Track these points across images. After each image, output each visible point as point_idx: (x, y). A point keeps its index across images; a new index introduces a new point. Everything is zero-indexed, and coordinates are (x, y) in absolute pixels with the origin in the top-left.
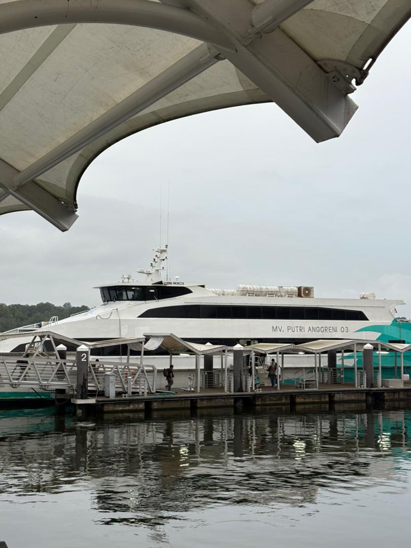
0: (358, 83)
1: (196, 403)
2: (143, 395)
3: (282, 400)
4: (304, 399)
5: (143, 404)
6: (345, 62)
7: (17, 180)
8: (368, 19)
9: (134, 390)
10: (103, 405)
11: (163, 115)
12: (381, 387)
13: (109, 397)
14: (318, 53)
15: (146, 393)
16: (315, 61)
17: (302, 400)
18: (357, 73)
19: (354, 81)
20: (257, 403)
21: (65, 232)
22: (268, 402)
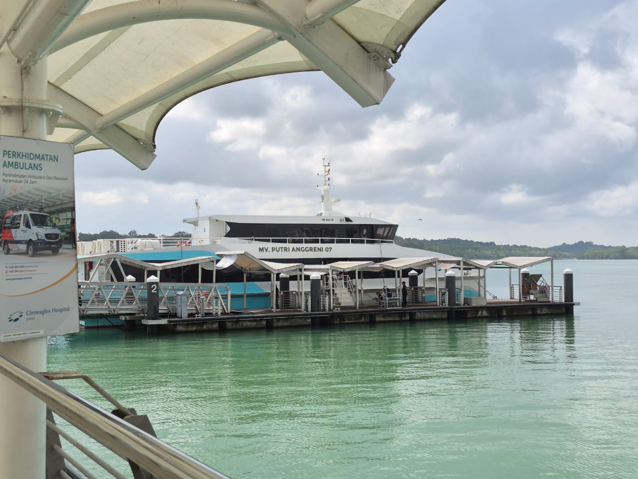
0: (394, 62)
1: (272, 322)
2: (217, 316)
3: (361, 319)
4: (384, 317)
5: (217, 324)
6: (382, 46)
7: (99, 122)
8: (398, 18)
9: (206, 312)
10: (175, 326)
11: (235, 76)
12: (464, 305)
13: (181, 318)
14: (361, 37)
15: (219, 314)
16: (359, 43)
17: (382, 319)
18: (393, 55)
19: (390, 60)
20: (336, 322)
21: (144, 171)
22: (346, 321)
